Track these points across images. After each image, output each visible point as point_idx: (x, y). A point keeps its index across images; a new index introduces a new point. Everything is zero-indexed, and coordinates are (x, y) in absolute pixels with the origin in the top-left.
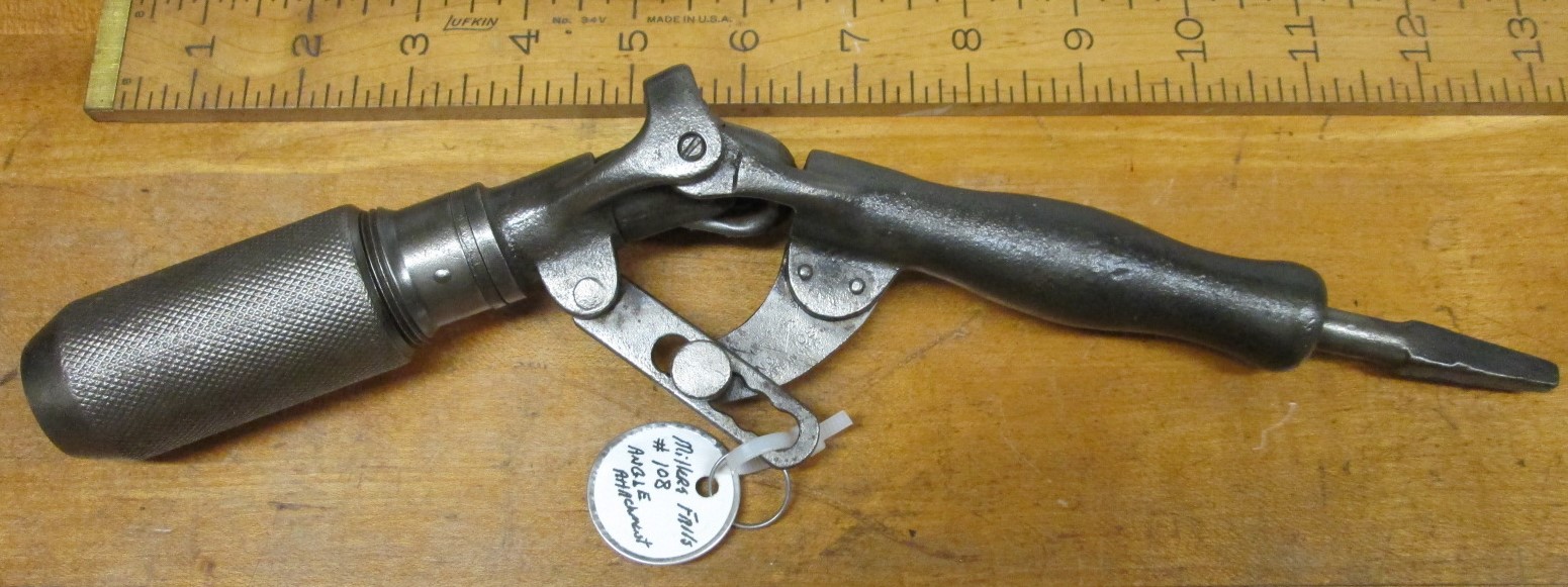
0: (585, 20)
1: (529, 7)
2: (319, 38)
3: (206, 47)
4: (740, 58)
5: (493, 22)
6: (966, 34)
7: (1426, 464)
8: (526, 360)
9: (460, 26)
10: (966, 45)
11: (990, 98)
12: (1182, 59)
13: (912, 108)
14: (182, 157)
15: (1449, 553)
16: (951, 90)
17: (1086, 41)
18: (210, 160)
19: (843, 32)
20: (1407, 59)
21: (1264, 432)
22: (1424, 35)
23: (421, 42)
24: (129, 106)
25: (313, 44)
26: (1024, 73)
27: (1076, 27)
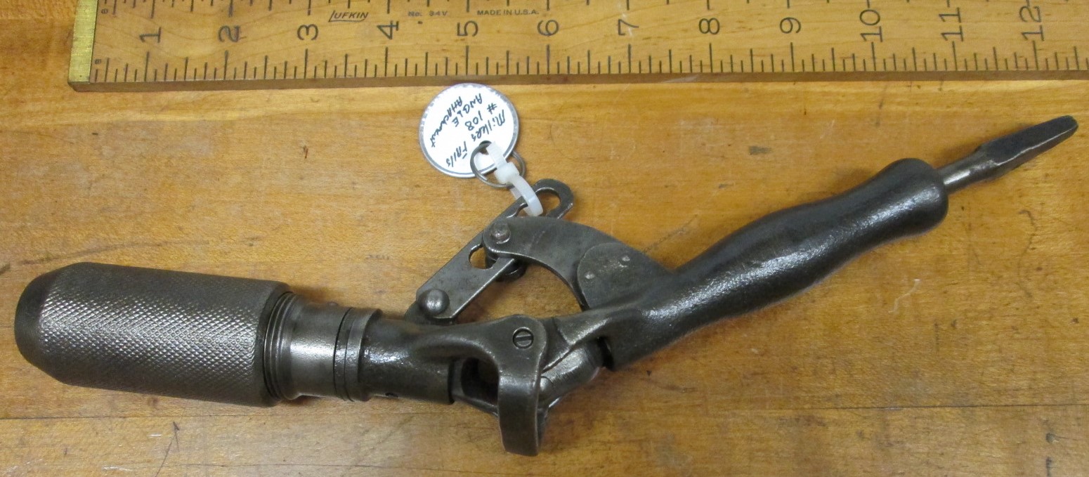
0: (432, 14)
1: (391, 4)
2: (238, 28)
3: (154, 35)
4: (546, 40)
5: (365, 15)
6: (709, 22)
7: (1009, 322)
8: (374, 253)
9: (340, 18)
10: (709, 30)
11: (727, 69)
12: (865, 40)
13: (671, 76)
14: (121, 109)
15: (1024, 384)
16: (699, 63)
17: (796, 27)
18: (141, 111)
19: (620, 21)
20: (1026, 38)
21: (897, 300)
22: (1040, 21)
23: (312, 30)
24: (101, 79)
25: (233, 32)
26: (751, 51)
27: (787, 16)
